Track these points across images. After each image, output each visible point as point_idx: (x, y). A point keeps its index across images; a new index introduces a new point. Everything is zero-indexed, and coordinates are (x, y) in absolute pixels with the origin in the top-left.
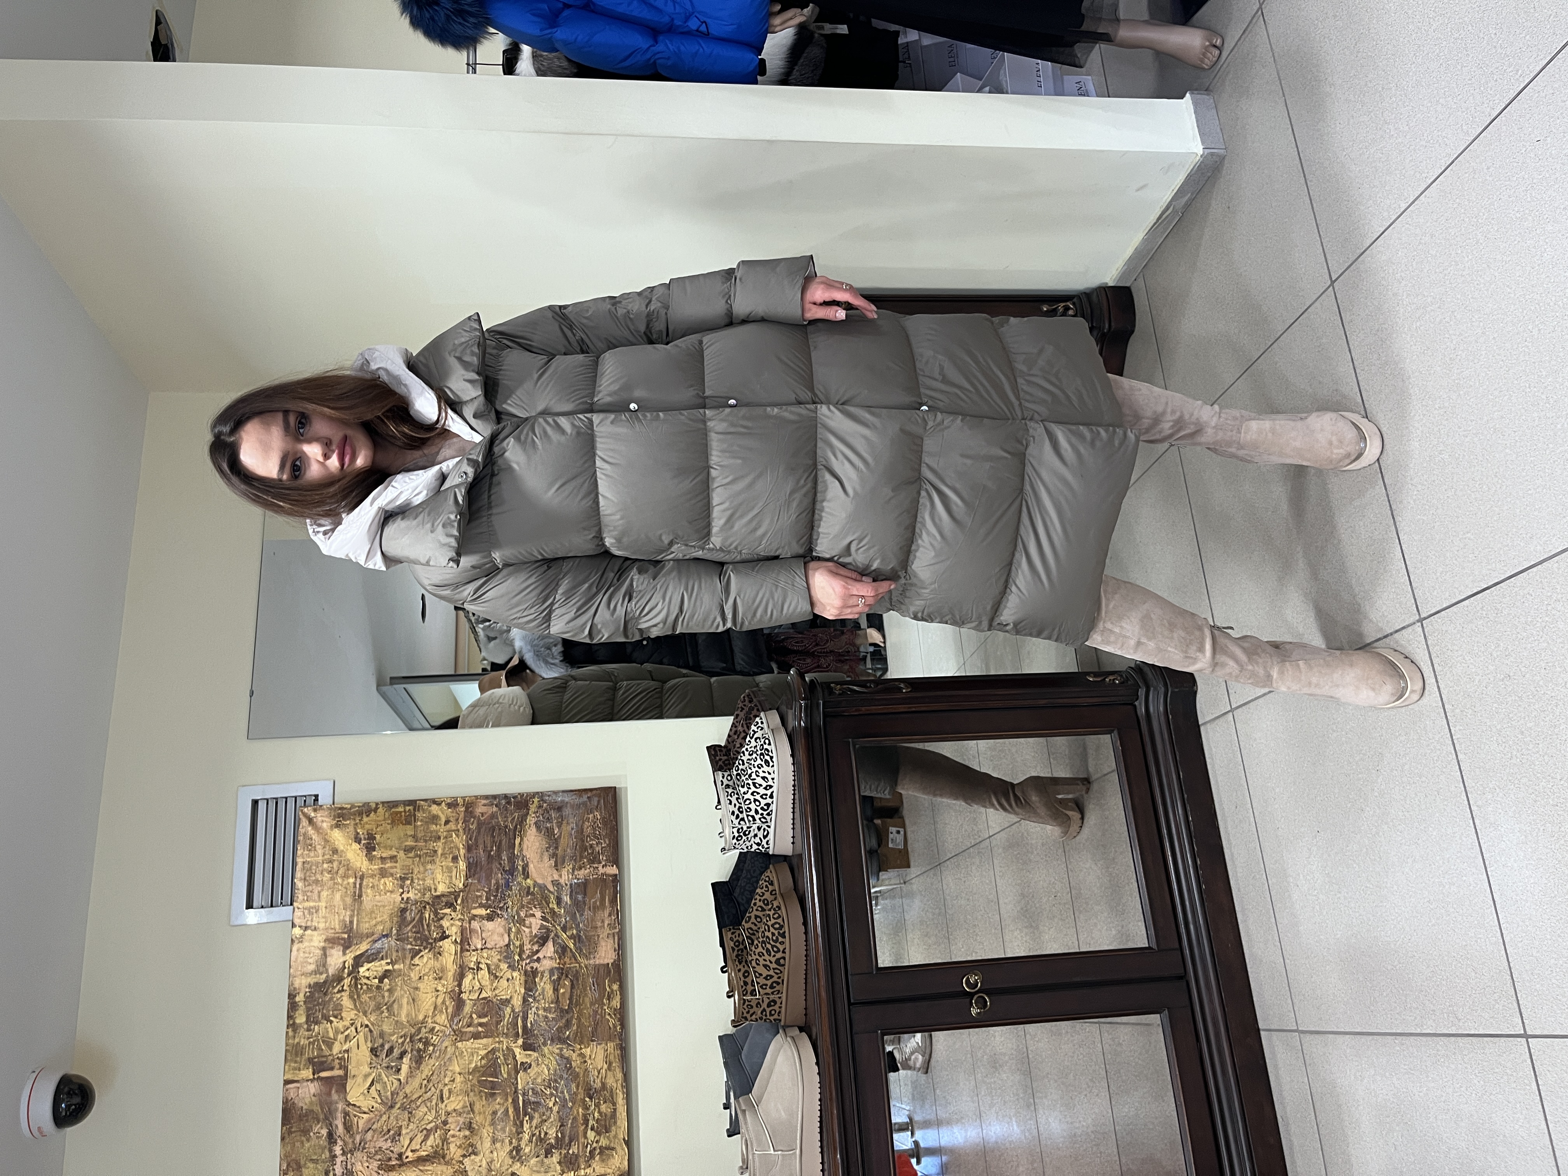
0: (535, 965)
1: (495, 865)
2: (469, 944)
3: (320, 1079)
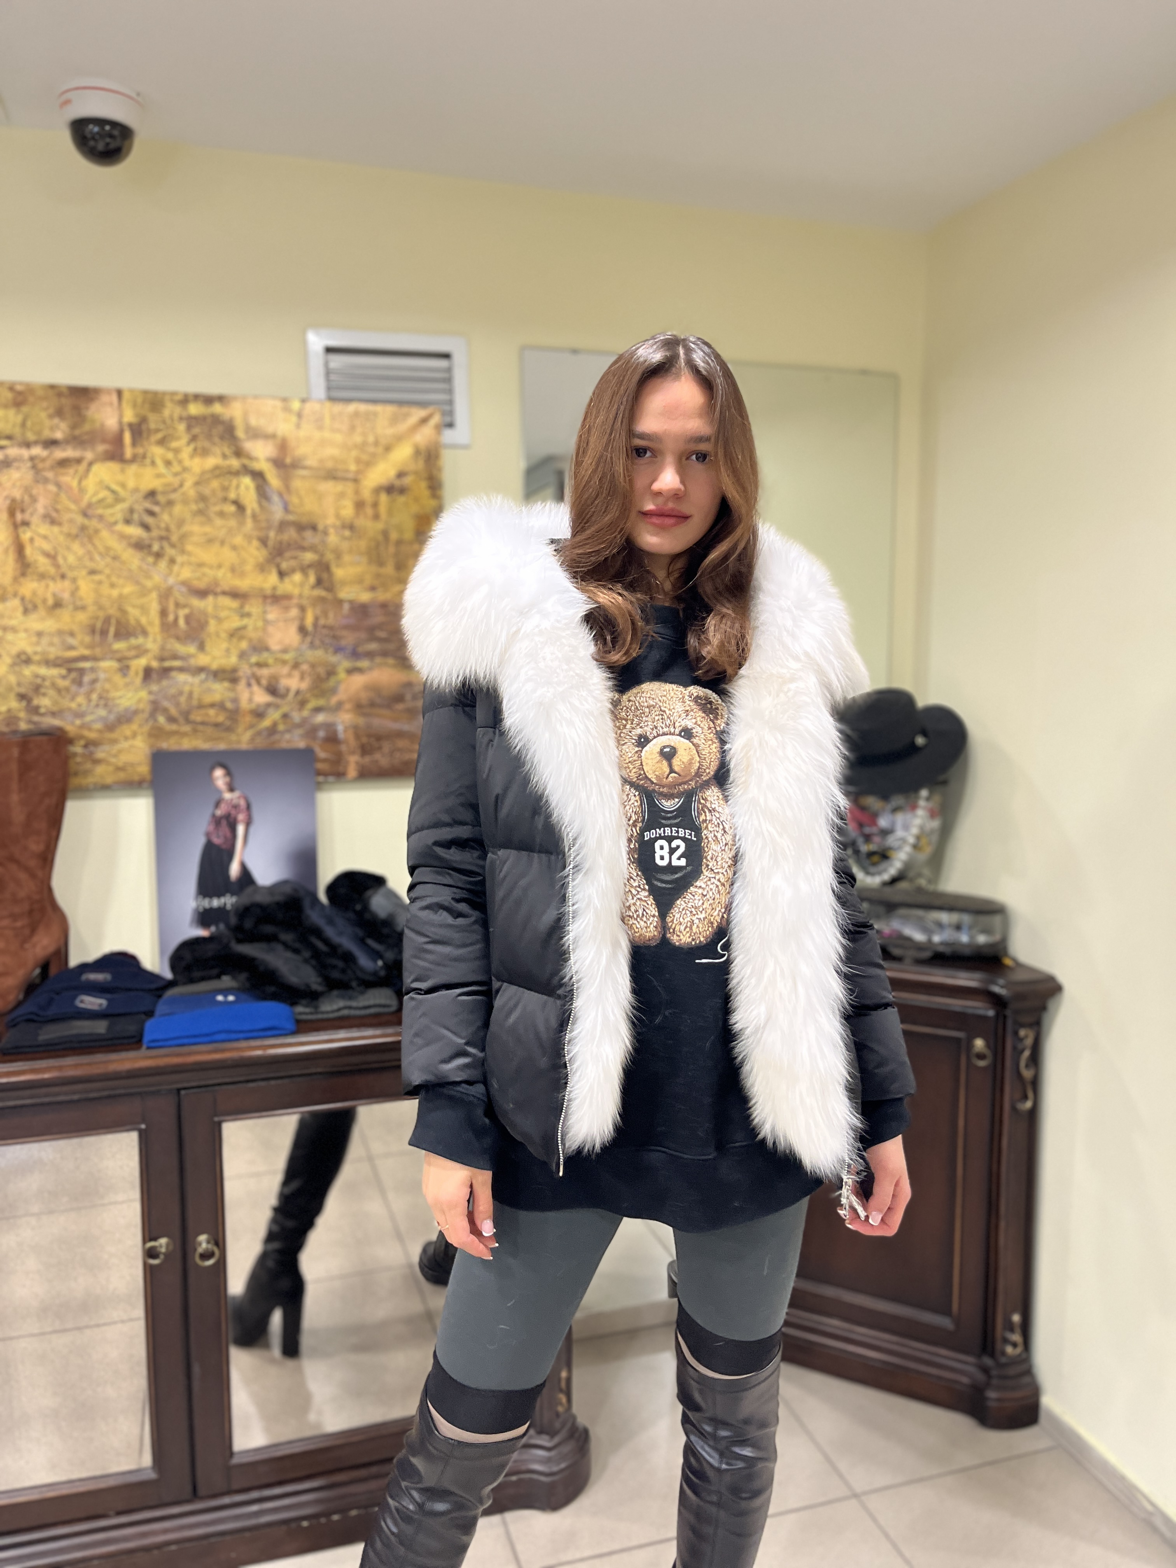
0: (243, 683)
1: (363, 635)
2: (272, 604)
3: (122, 431)
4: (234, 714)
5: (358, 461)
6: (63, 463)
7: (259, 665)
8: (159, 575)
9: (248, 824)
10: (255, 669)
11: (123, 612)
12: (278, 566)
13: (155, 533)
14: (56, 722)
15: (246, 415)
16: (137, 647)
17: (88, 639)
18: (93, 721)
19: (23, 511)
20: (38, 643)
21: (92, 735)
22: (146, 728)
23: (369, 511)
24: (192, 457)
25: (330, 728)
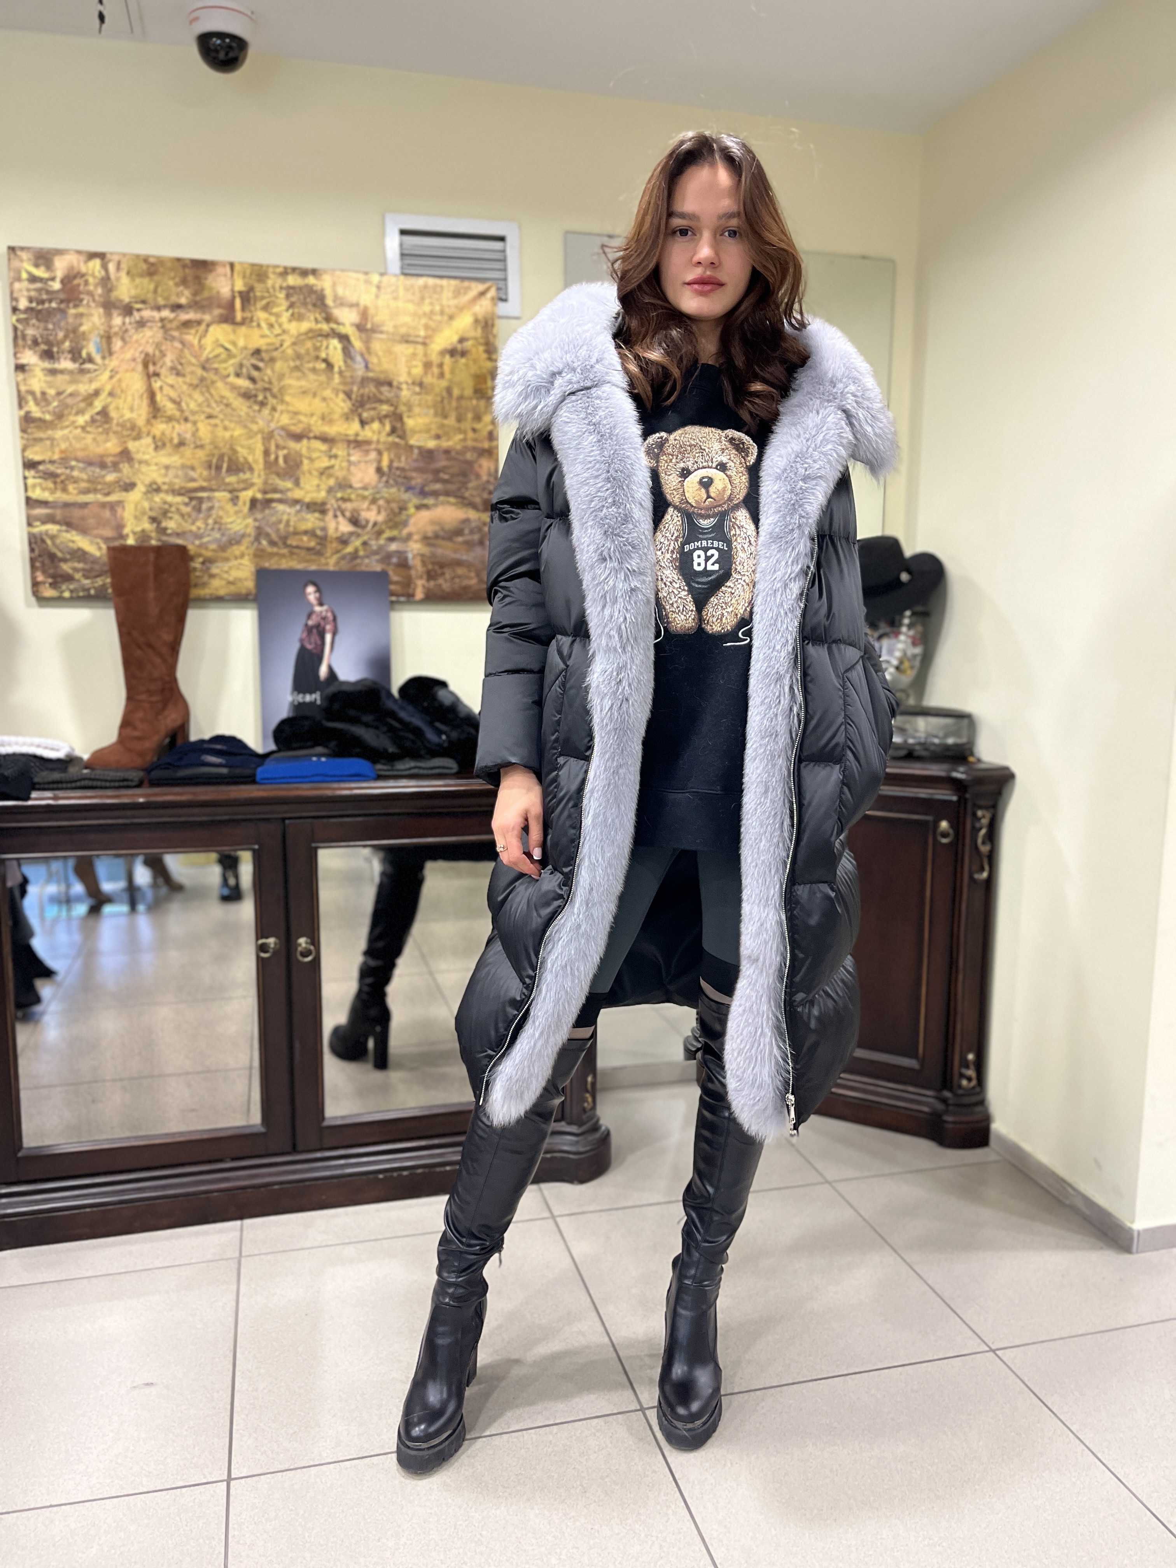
0: (331, 514)
1: (430, 477)
2: (354, 448)
3: (233, 298)
4: (323, 540)
5: (427, 327)
6: (187, 324)
7: (344, 500)
8: (263, 420)
9: (334, 633)
10: (340, 503)
11: (235, 452)
12: (360, 416)
13: (260, 385)
14: (179, 541)
15: (334, 285)
16: (245, 481)
17: (205, 473)
18: (209, 542)
19: (154, 364)
20: (166, 475)
21: (209, 554)
22: (251, 551)
23: (436, 370)
24: (290, 321)
25: (401, 554)
